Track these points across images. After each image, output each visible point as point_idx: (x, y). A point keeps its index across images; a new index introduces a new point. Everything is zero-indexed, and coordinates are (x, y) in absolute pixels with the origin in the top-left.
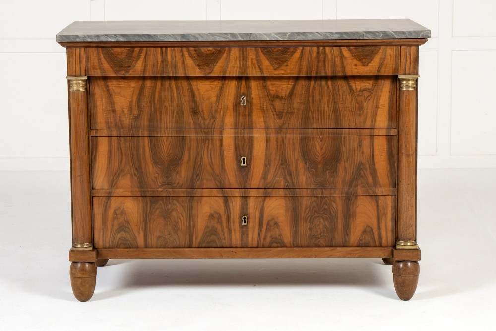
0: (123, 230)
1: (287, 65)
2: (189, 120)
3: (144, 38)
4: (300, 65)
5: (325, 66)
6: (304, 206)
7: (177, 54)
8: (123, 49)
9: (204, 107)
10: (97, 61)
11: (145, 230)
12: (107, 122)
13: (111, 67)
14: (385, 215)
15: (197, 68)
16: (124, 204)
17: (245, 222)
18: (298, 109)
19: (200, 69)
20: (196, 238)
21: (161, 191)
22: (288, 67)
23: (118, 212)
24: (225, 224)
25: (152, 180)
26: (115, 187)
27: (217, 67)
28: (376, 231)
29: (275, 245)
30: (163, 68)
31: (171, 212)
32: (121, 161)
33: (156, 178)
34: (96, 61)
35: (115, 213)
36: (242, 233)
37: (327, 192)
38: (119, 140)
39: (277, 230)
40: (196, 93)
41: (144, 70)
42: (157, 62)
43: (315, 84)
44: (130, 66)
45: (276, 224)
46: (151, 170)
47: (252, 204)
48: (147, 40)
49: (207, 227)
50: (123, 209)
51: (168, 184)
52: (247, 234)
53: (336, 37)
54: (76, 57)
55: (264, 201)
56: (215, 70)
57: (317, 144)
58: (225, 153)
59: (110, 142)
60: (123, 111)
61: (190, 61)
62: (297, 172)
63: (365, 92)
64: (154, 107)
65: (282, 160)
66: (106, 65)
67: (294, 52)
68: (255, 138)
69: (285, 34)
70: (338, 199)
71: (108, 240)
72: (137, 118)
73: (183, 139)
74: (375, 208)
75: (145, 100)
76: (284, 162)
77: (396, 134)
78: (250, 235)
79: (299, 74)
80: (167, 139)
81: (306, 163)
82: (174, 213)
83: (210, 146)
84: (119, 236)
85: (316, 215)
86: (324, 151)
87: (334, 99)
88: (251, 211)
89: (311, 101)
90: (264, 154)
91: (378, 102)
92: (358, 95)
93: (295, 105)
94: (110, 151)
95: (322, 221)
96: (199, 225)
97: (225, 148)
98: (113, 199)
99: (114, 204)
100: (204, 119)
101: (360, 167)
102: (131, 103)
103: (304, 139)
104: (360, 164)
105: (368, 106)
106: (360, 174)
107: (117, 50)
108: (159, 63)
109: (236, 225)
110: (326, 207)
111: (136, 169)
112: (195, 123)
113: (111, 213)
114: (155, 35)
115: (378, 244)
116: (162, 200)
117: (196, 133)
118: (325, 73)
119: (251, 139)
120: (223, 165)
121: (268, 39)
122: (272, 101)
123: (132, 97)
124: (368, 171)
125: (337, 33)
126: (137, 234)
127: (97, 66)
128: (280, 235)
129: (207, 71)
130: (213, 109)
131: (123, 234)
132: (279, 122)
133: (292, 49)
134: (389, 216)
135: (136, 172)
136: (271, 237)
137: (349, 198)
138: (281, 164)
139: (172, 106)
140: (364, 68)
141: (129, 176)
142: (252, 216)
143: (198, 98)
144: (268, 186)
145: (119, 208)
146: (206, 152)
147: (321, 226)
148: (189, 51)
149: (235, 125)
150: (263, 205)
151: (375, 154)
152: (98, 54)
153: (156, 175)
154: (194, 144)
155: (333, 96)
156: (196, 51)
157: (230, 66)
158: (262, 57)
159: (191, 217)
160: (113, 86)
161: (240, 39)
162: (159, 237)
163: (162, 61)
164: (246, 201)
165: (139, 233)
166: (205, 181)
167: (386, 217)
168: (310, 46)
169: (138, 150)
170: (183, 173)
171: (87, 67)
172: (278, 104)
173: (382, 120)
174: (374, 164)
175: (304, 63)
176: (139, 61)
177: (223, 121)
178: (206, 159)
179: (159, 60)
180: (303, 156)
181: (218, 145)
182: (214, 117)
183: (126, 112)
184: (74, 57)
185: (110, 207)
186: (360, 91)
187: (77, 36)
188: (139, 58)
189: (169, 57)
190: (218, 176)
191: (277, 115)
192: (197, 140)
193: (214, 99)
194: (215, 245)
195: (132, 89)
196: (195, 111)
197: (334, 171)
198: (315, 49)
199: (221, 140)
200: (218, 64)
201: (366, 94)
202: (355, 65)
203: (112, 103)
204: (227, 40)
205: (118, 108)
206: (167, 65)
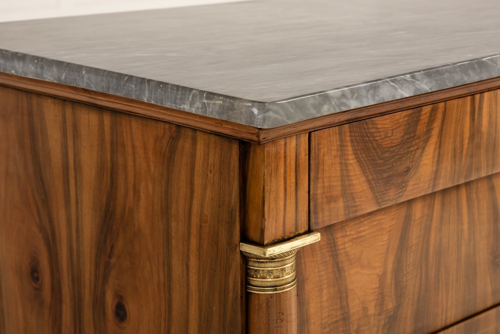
3: (471, 72)
8: (398, 115)
10: (339, 173)
13: (369, 181)
30: (472, 156)
34: (337, 171)
41: (437, 171)
42: (462, 141)
44: (408, 170)
54: (285, 172)
60: (365, 309)
72: (392, 320)
102: (382, 278)
107: (384, 123)
127: (337, 191)
139: (458, 259)
152: (342, 147)
160: (347, 239)
163: (472, 136)
171: (312, 199)
176: (427, 149)
179: (467, 134)
183: (371, 311)
184: (282, 171)
188: (427, 140)
189: (484, 122)
203: (341, 296)
205: (355, 307)
206: (478, 146)
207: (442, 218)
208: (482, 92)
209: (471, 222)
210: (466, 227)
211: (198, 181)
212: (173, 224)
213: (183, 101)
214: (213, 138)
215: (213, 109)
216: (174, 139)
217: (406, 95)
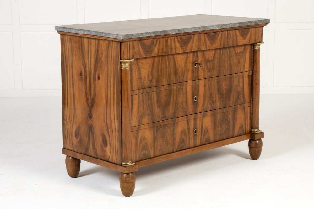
0: (145, 149)
1: (216, 42)
2: (173, 78)
4: (221, 41)
5: (230, 41)
6: (218, 119)
7: (172, 41)
8: (149, 40)
9: (180, 70)
11: (154, 147)
12: (138, 86)
13: (144, 52)
14: (247, 117)
15: (180, 48)
16: (145, 133)
17: (195, 133)
18: (216, 66)
19: (182, 48)
20: (176, 147)
21: (161, 122)
22: (216, 43)
23: (142, 139)
24: (187, 136)
25: (157, 116)
26: (141, 124)
27: (188, 46)
28: (244, 127)
29: (207, 143)
30: (166, 50)
31: (165, 134)
32: (144, 108)
33: (159, 115)
34: (137, 49)
35: (141, 140)
36: (194, 139)
37: (227, 109)
38: (143, 95)
39: (208, 134)
40: (176, 62)
41: (158, 52)
42: (164, 47)
43: (223, 51)
44: (152, 51)
45: (207, 131)
46: (157, 110)
47: (198, 122)
48: (163, 34)
49: (180, 139)
50: (145, 137)
51: (164, 118)
52: (196, 139)
53: (238, 25)
54: (128, 48)
55: (203, 119)
56: (188, 48)
57: (223, 84)
58: (188, 95)
59: (139, 97)
60: (145, 77)
61: (178, 45)
62: (216, 101)
63: (241, 53)
64: (159, 74)
65: (210, 95)
66: (142, 51)
67: (219, 35)
68: (200, 85)
69: (219, 25)
70: (230, 112)
71: (137, 157)
72: (151, 81)
73: (171, 90)
74: (244, 114)
75: (155, 69)
76: (211, 97)
77: (252, 74)
78: (197, 140)
79: (220, 47)
80: (164, 91)
81: (219, 95)
82: (166, 134)
83: (182, 92)
84: (142, 153)
85: (223, 123)
86: (226, 87)
87: (230, 59)
88: (198, 126)
89: (221, 61)
90: (203, 93)
91: (245, 58)
92: (238, 56)
93: (215, 64)
94: (139, 103)
95: (225, 125)
96: (177, 138)
97: (188, 92)
98: (140, 131)
99: (140, 135)
100: (179, 77)
101: (239, 93)
102: (149, 72)
103: (219, 82)
104: (239, 92)
105: (242, 60)
106: (239, 97)
107: (147, 41)
108: (165, 47)
109: (192, 135)
110: (226, 118)
111: (150, 111)
112: (176, 80)
113: (139, 139)
114: (167, 31)
115: (244, 133)
116: (161, 127)
117: (177, 86)
118: (230, 45)
119: (198, 85)
120: (187, 102)
121: (213, 29)
122: (207, 63)
123: (149, 69)
124: (241, 95)
125: (238, 23)
126: (150, 150)
127: (137, 52)
128: (209, 137)
129: (185, 50)
130: (183, 70)
131: (144, 151)
132: (209, 74)
133: (218, 33)
134: (249, 117)
135: (150, 114)
136: (206, 138)
137: (235, 112)
138: (210, 98)
139: (166, 72)
140: (244, 40)
141: (147, 116)
142: (198, 129)
143: (177, 66)
144: (205, 111)
145: (143, 136)
146: (180, 96)
147: (224, 128)
148: (177, 39)
149: (192, 79)
150: (203, 122)
151: (244, 86)
152: (138, 45)
153: (159, 113)
154: (175, 92)
155: (229, 57)
156: (180, 38)
157: (194, 45)
158: (207, 39)
159: (174, 135)
161: (202, 30)
162: (160, 149)
163: (166, 46)
164: (196, 121)
165: (151, 149)
166: (179, 113)
167: (248, 118)
168: (225, 31)
169: (151, 100)
170: (170, 110)
171: (132, 53)
172: (209, 64)
173: (247, 68)
174: (244, 91)
175: (222, 40)
176: (156, 47)
177: (187, 77)
178: (180, 101)
179: (165, 45)
180: (218, 92)
181: (185, 91)
182: (183, 76)
183: (146, 78)
185: (138, 136)
186: (239, 53)
187: (132, 35)
188: (156, 45)
189: (169, 43)
190: (185, 109)
191: (209, 70)
192: (176, 89)
193: (183, 65)
194: (183, 149)
195: (149, 64)
196: (176, 73)
197: (229, 98)
198: (227, 32)
199: (186, 88)
200: (189, 45)
201: (241, 54)
202: (241, 39)
203: (140, 74)
204: (197, 31)
205: (143, 76)
206: (168, 48)
207: (162, 63)
208: (168, 37)
209: (169, 64)
210: (168, 65)
211: (113, 50)
212: (109, 59)
213: (110, 35)
214: (116, 42)
215: (114, 37)
216: (109, 43)
217: (148, 36)
